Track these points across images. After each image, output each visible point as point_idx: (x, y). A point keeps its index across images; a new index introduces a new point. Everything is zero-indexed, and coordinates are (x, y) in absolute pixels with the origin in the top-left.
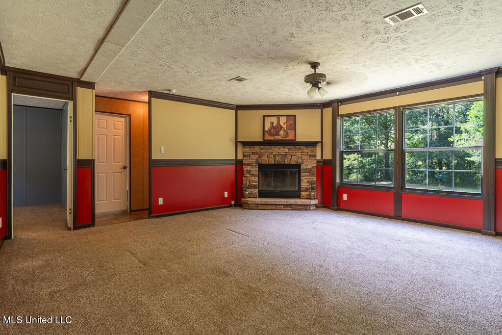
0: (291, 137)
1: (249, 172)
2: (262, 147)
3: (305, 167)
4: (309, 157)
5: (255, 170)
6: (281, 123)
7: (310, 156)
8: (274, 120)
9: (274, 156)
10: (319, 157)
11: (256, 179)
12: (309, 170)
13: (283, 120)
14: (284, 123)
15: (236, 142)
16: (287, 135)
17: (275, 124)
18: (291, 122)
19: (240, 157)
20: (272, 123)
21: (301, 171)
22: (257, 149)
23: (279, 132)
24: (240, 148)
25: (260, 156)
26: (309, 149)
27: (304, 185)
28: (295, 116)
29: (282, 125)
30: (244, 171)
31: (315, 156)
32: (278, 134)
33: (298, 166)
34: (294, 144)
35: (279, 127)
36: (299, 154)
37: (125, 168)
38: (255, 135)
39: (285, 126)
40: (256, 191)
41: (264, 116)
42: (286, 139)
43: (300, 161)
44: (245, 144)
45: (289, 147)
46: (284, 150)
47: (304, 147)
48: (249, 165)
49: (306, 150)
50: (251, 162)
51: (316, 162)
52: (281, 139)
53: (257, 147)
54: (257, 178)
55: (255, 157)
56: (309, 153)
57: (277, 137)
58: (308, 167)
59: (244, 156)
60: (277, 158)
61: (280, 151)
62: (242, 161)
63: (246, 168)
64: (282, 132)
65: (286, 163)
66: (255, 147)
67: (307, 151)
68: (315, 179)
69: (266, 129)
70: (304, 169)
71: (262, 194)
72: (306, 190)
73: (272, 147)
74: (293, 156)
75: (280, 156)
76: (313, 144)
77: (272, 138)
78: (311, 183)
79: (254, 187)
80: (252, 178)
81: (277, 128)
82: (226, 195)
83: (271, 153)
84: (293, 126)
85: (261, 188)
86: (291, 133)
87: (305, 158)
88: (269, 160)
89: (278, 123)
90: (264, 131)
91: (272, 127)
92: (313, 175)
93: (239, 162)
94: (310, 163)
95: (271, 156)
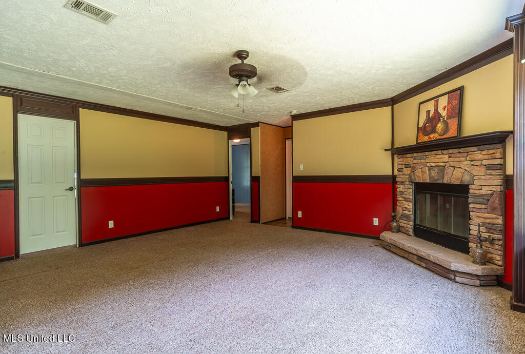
0: (452, 132)
1: (402, 193)
2: (415, 155)
3: (477, 192)
4: (483, 169)
5: (410, 192)
6: (440, 110)
7: (489, 167)
8: (431, 106)
9: (430, 169)
10: (510, 169)
11: (410, 206)
12: (486, 199)
13: (443, 101)
14: (444, 109)
15: (393, 150)
16: (446, 130)
17: (432, 114)
18: (456, 102)
19: (396, 172)
20: (429, 112)
21: (470, 200)
22: (410, 159)
23: (436, 125)
24: (396, 157)
25: (413, 169)
26: (485, 152)
27: (476, 230)
28: (462, 88)
29: (441, 112)
30: (398, 193)
31: (503, 167)
32: (434, 130)
34: (458, 143)
35: (437, 117)
36: (465, 164)
38: (408, 137)
39: (444, 113)
40: (409, 225)
41: (420, 104)
42: (445, 136)
43: (466, 179)
44: (400, 151)
45: (451, 151)
46: (442, 158)
47: (475, 149)
48: (402, 183)
49: (479, 155)
50: (404, 180)
51: (499, 182)
52: (439, 137)
53: (410, 155)
54: (411, 204)
56: (485, 162)
57: (432, 136)
58: (483, 192)
59: (399, 170)
60: (433, 173)
61: (436, 160)
62: (396, 176)
63: (400, 188)
64: (440, 126)
65: (445, 181)
66: (407, 155)
67: (480, 157)
68: (500, 221)
69: (421, 125)
70: (476, 196)
72: (480, 241)
73: (427, 153)
74: (457, 169)
75: (436, 169)
76: (492, 142)
77: (426, 139)
78: (490, 228)
79: (407, 217)
80: (406, 206)
81: (434, 119)
82: (376, 222)
83: (425, 165)
84: (458, 111)
85: (418, 222)
86: (453, 124)
87: (479, 171)
88: (424, 176)
89: (436, 110)
90: (419, 129)
91: (429, 120)
92: (493, 210)
93: (394, 177)
94: (486, 184)
95: (426, 169)
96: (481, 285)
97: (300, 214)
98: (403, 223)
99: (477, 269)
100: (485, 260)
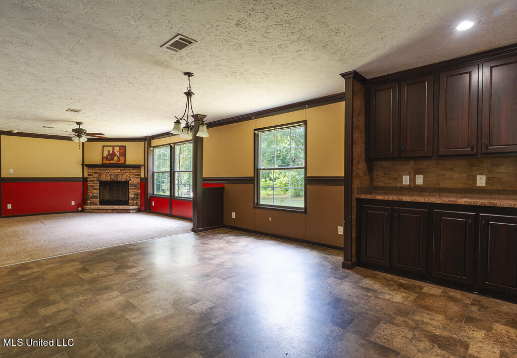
0: (122, 161)
1: (92, 186)
2: (102, 168)
3: (132, 183)
4: (134, 176)
5: (97, 185)
6: (115, 152)
7: (136, 175)
8: (110, 149)
9: (110, 175)
10: (142, 176)
12: (135, 185)
13: (117, 149)
14: (118, 152)
15: (83, 165)
16: (119, 160)
17: (111, 152)
18: (123, 151)
19: (86, 176)
20: (109, 151)
21: (129, 186)
22: (98, 170)
23: (114, 157)
24: (86, 168)
25: (100, 175)
26: (135, 170)
27: (131, 196)
28: (125, 146)
29: (116, 153)
30: (89, 186)
31: (140, 175)
32: (113, 159)
33: (126, 183)
34: (124, 166)
35: (113, 154)
36: (127, 174)
39: (118, 154)
40: (98, 201)
41: (103, 146)
42: (118, 163)
43: (128, 178)
44: (89, 166)
45: (121, 168)
46: (117, 171)
47: (132, 169)
48: (92, 181)
49: (133, 171)
50: (94, 180)
51: (139, 180)
52: (115, 163)
53: (98, 168)
54: (98, 191)
56: (135, 173)
57: (112, 161)
58: (134, 183)
59: (89, 175)
60: (112, 177)
61: (114, 172)
62: (87, 178)
63: (90, 184)
64: (115, 158)
65: (119, 180)
66: (96, 168)
68: (139, 192)
69: (105, 156)
70: (131, 185)
71: (102, 203)
72: (133, 199)
73: (109, 168)
74: (124, 175)
75: (114, 175)
76: (137, 167)
77: (108, 162)
78: (136, 194)
79: (96, 197)
80: (94, 191)
82: (73, 203)
83: (108, 173)
84: (123, 154)
85: (101, 198)
86: (122, 158)
87: (132, 176)
88: (106, 178)
89: (113, 151)
90: (103, 157)
91: (109, 154)
92: (138, 188)
93: (85, 180)
94: (135, 181)
95: (108, 175)
96: (137, 212)
97: (9, 207)
98: (93, 200)
99: (135, 207)
100: (137, 205)
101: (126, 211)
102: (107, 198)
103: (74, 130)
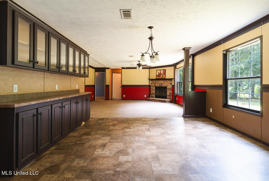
0: (164, 77)
2: (156, 81)
5: (154, 88)
6: (161, 73)
7: (170, 84)
8: (159, 71)
9: (159, 84)
10: (173, 84)
11: (154, 91)
12: (169, 89)
13: (162, 71)
15: (149, 79)
16: (163, 77)
17: (159, 73)
18: (164, 72)
20: (159, 72)
21: (167, 89)
22: (154, 81)
24: (150, 81)
25: (155, 84)
27: (168, 94)
28: (165, 70)
31: (172, 84)
32: (160, 76)
33: (166, 87)
34: (165, 79)
35: (161, 74)
36: (166, 83)
37: (121, 87)
38: (154, 77)
39: (162, 73)
41: (157, 70)
43: (166, 85)
44: (152, 80)
45: (164, 81)
46: (162, 82)
47: (168, 80)
48: (152, 87)
49: (168, 82)
51: (172, 86)
52: (161, 78)
55: (154, 84)
59: (151, 84)
62: (150, 85)
63: (152, 88)
64: (161, 76)
65: (162, 86)
68: (172, 92)
71: (156, 97)
72: (169, 96)
73: (159, 81)
74: (165, 84)
75: (161, 84)
76: (171, 79)
77: (158, 78)
78: (170, 93)
79: (154, 94)
80: (153, 91)
81: (160, 74)
82: (145, 96)
83: (158, 83)
84: (165, 73)
85: (156, 95)
86: (164, 76)
87: (168, 84)
88: (158, 85)
89: (160, 72)
90: (156, 75)
91: (159, 74)
92: (171, 90)
93: (150, 86)
94: (169, 86)
95: (158, 84)
96: (170, 103)
97: (124, 96)
98: (153, 95)
99: (169, 100)
100: (170, 99)
101: (165, 102)
102: (158, 95)
103: (138, 65)
